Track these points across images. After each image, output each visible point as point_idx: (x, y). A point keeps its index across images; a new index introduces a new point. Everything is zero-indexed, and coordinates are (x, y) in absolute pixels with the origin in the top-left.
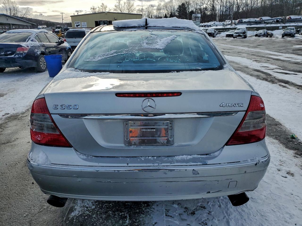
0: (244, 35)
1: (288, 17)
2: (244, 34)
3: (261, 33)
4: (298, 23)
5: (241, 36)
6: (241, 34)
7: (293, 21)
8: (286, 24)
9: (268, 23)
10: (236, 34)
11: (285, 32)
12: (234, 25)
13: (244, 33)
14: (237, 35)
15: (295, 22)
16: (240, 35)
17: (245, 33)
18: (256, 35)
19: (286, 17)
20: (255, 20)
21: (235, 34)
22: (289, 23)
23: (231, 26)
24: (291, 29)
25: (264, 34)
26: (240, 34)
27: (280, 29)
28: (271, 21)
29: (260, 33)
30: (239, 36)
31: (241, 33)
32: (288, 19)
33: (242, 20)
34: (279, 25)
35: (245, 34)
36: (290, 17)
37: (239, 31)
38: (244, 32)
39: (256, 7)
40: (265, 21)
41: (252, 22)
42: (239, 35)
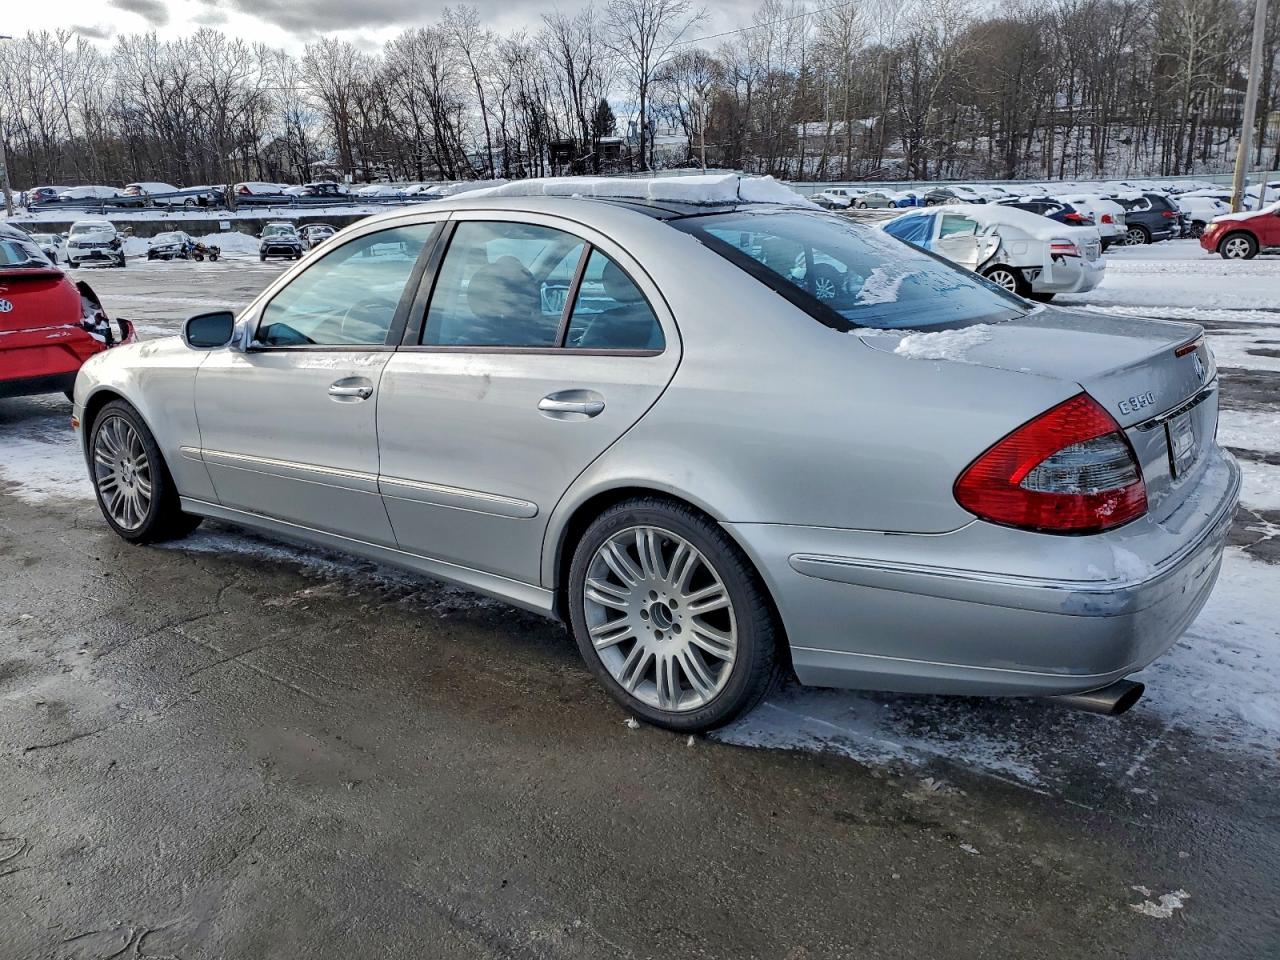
0: (116, 253)
1: (237, 188)
2: (115, 249)
3: (170, 247)
4: (280, 210)
5: (105, 257)
6: (104, 251)
7: (260, 203)
8: (239, 212)
9: (172, 208)
10: (80, 248)
11: (268, 240)
12: (23, 211)
13: (115, 244)
14: (87, 252)
15: (269, 206)
16: (99, 252)
17: (120, 245)
18: (153, 254)
19: (232, 187)
20: (111, 195)
21: (77, 250)
22: (248, 208)
23: (10, 215)
24: (285, 231)
25: (183, 250)
26: (98, 249)
27: (225, 231)
28: (181, 200)
29: (167, 247)
30: (97, 256)
31: (102, 245)
32: (241, 193)
33: (51, 192)
34: (214, 216)
35: (120, 249)
36: (245, 188)
37: (92, 238)
38: (111, 243)
39: (68, 139)
40: (157, 201)
41: (106, 201)
42: (92, 252)
